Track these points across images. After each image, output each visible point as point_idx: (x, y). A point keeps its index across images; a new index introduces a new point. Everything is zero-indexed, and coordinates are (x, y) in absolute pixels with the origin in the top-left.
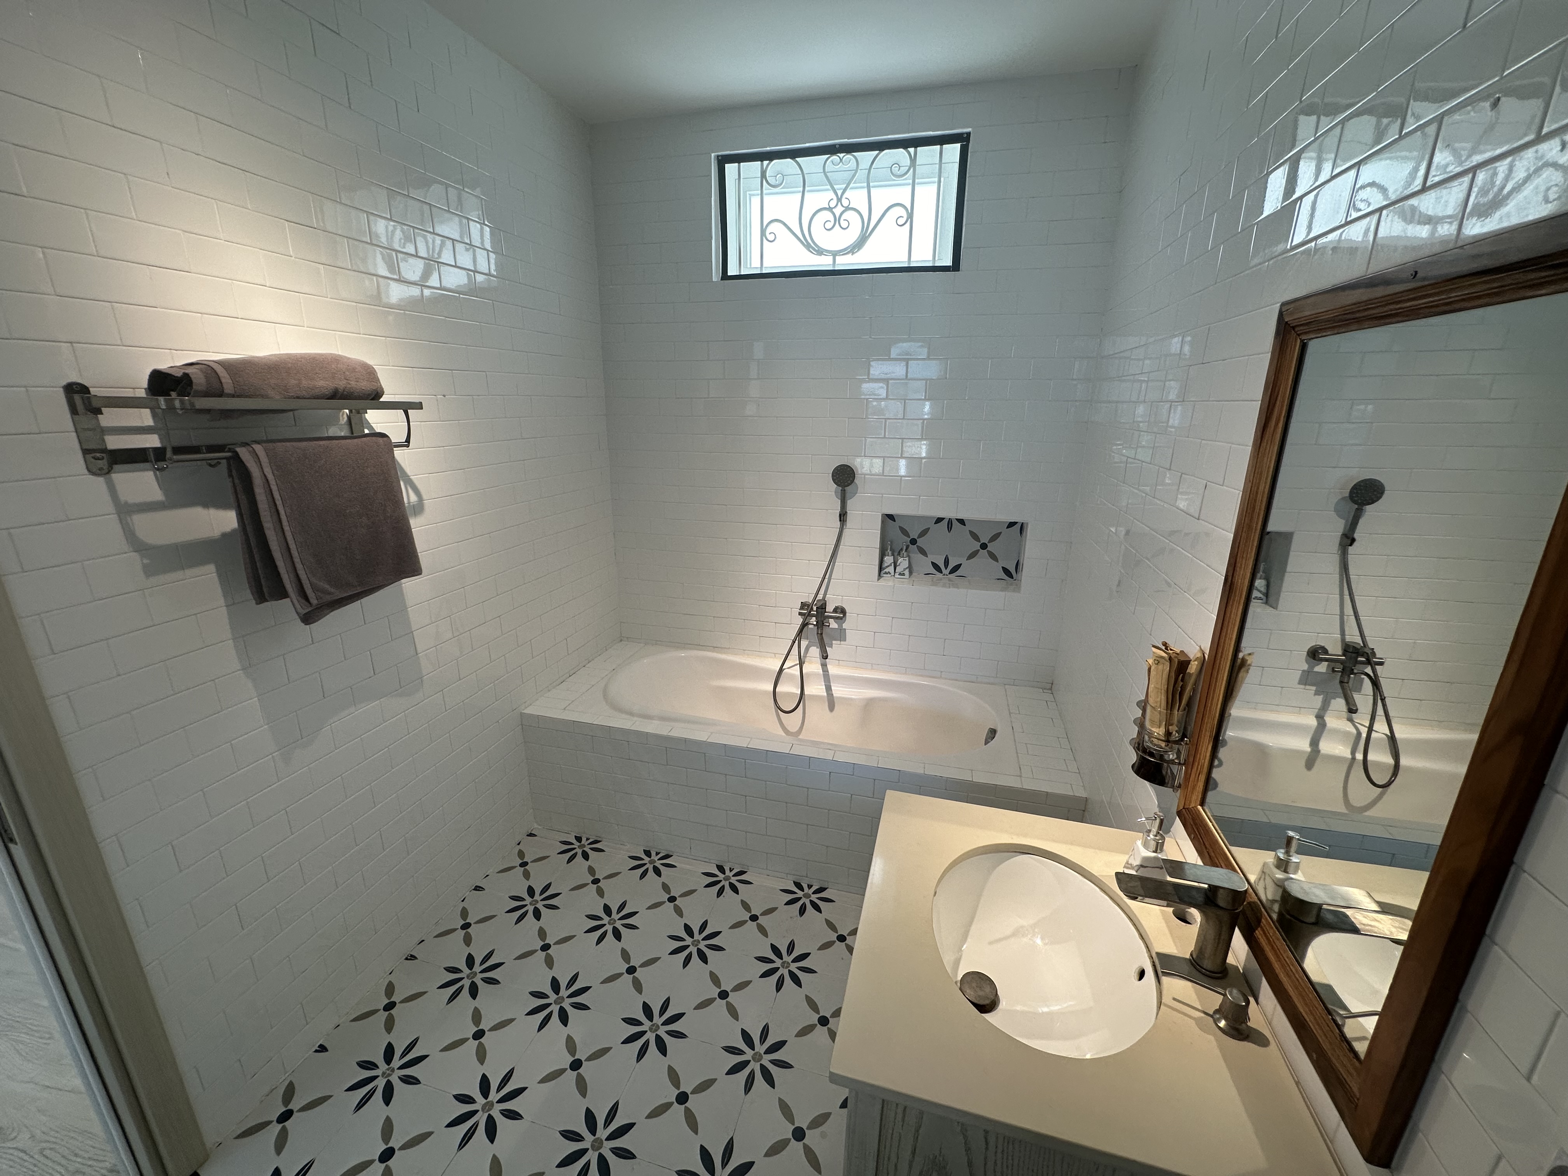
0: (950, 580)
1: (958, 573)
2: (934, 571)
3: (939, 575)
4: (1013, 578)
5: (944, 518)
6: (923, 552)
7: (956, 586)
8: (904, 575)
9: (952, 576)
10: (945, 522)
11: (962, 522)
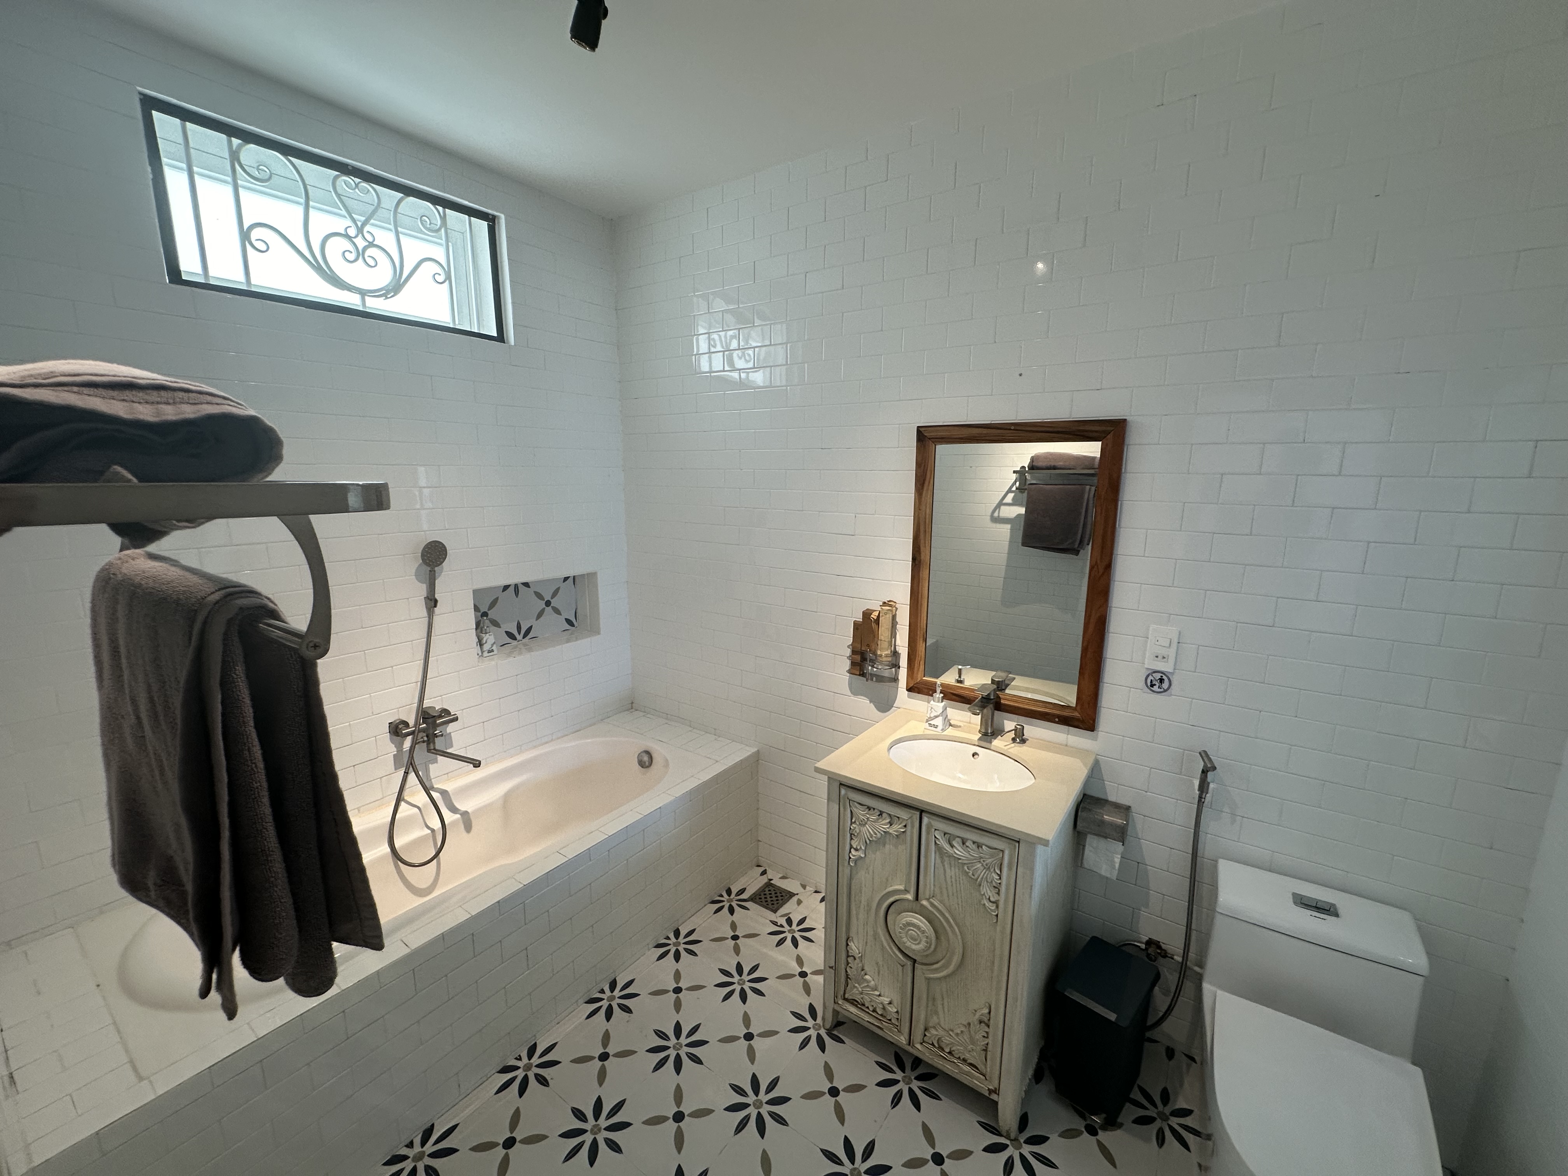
0: (525, 645)
1: (531, 635)
2: (509, 640)
3: (515, 643)
4: (574, 626)
5: (510, 585)
6: (496, 624)
7: (530, 650)
8: (492, 651)
9: (526, 640)
10: (512, 589)
11: (526, 585)
